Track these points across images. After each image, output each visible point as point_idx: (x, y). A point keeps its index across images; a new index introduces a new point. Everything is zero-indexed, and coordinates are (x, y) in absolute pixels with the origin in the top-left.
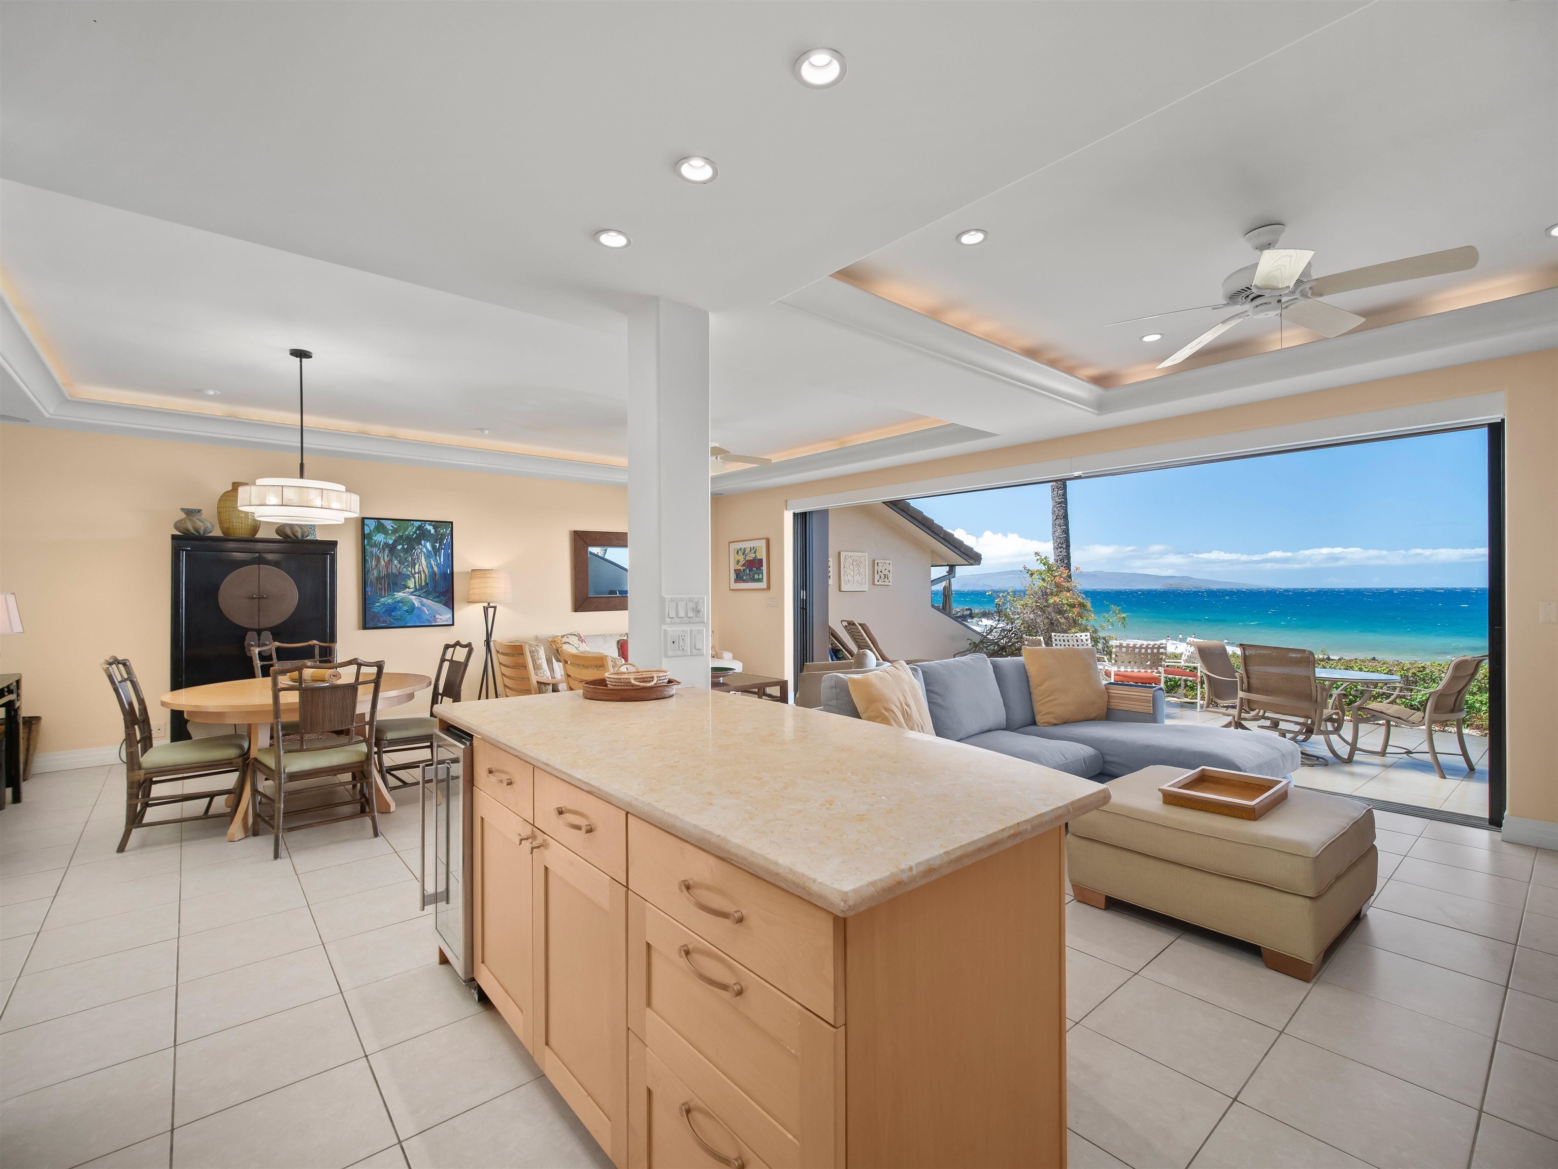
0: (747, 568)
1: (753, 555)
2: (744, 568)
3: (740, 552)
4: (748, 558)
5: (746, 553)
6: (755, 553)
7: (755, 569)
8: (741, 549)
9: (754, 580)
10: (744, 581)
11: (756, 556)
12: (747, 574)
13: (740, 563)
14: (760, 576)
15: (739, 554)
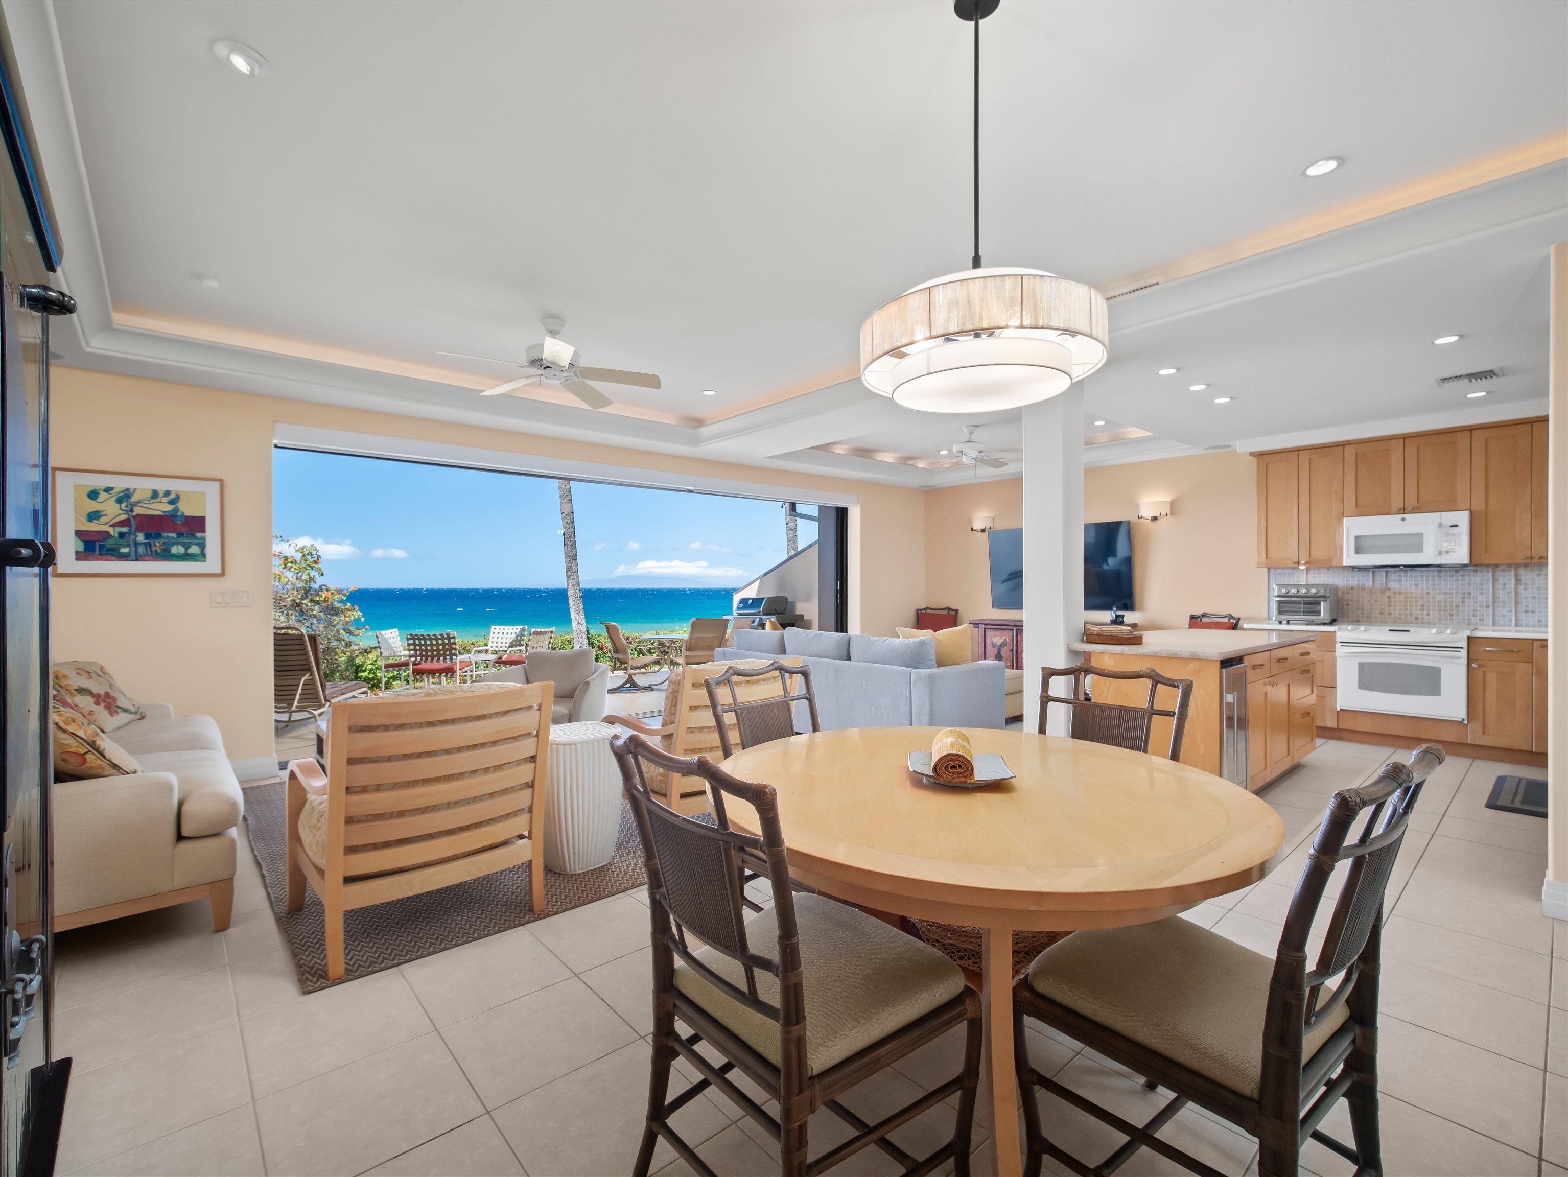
0: (139, 529)
1: (170, 508)
2: (125, 530)
3: (103, 496)
4: (138, 511)
5: (134, 499)
6: (171, 502)
7: (174, 535)
8: (108, 490)
9: (166, 555)
10: (124, 557)
11: (176, 510)
12: (136, 544)
13: (103, 520)
14: (194, 550)
15: (99, 500)
